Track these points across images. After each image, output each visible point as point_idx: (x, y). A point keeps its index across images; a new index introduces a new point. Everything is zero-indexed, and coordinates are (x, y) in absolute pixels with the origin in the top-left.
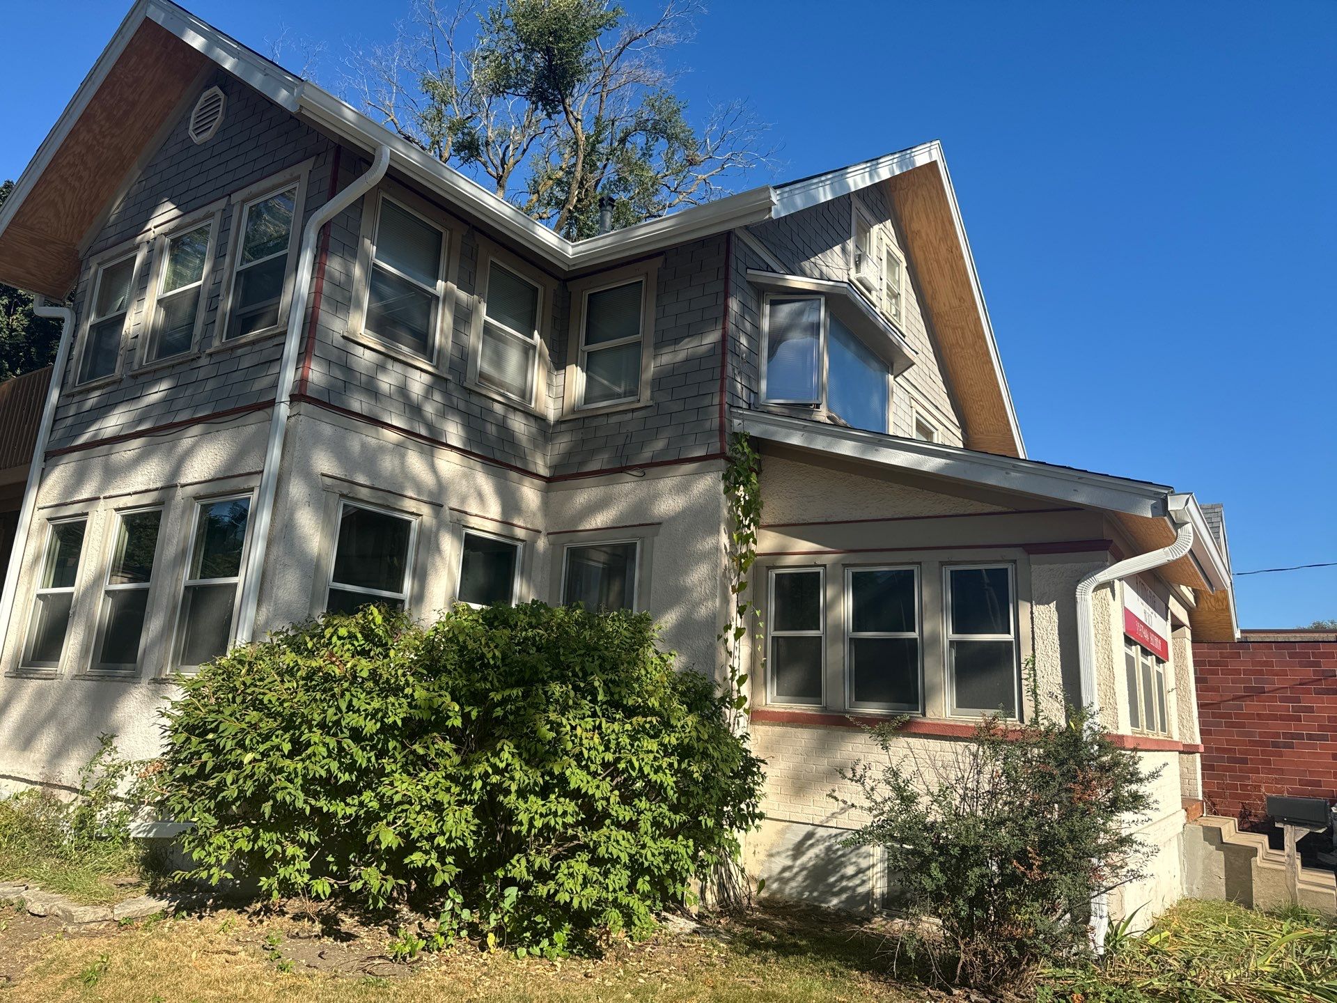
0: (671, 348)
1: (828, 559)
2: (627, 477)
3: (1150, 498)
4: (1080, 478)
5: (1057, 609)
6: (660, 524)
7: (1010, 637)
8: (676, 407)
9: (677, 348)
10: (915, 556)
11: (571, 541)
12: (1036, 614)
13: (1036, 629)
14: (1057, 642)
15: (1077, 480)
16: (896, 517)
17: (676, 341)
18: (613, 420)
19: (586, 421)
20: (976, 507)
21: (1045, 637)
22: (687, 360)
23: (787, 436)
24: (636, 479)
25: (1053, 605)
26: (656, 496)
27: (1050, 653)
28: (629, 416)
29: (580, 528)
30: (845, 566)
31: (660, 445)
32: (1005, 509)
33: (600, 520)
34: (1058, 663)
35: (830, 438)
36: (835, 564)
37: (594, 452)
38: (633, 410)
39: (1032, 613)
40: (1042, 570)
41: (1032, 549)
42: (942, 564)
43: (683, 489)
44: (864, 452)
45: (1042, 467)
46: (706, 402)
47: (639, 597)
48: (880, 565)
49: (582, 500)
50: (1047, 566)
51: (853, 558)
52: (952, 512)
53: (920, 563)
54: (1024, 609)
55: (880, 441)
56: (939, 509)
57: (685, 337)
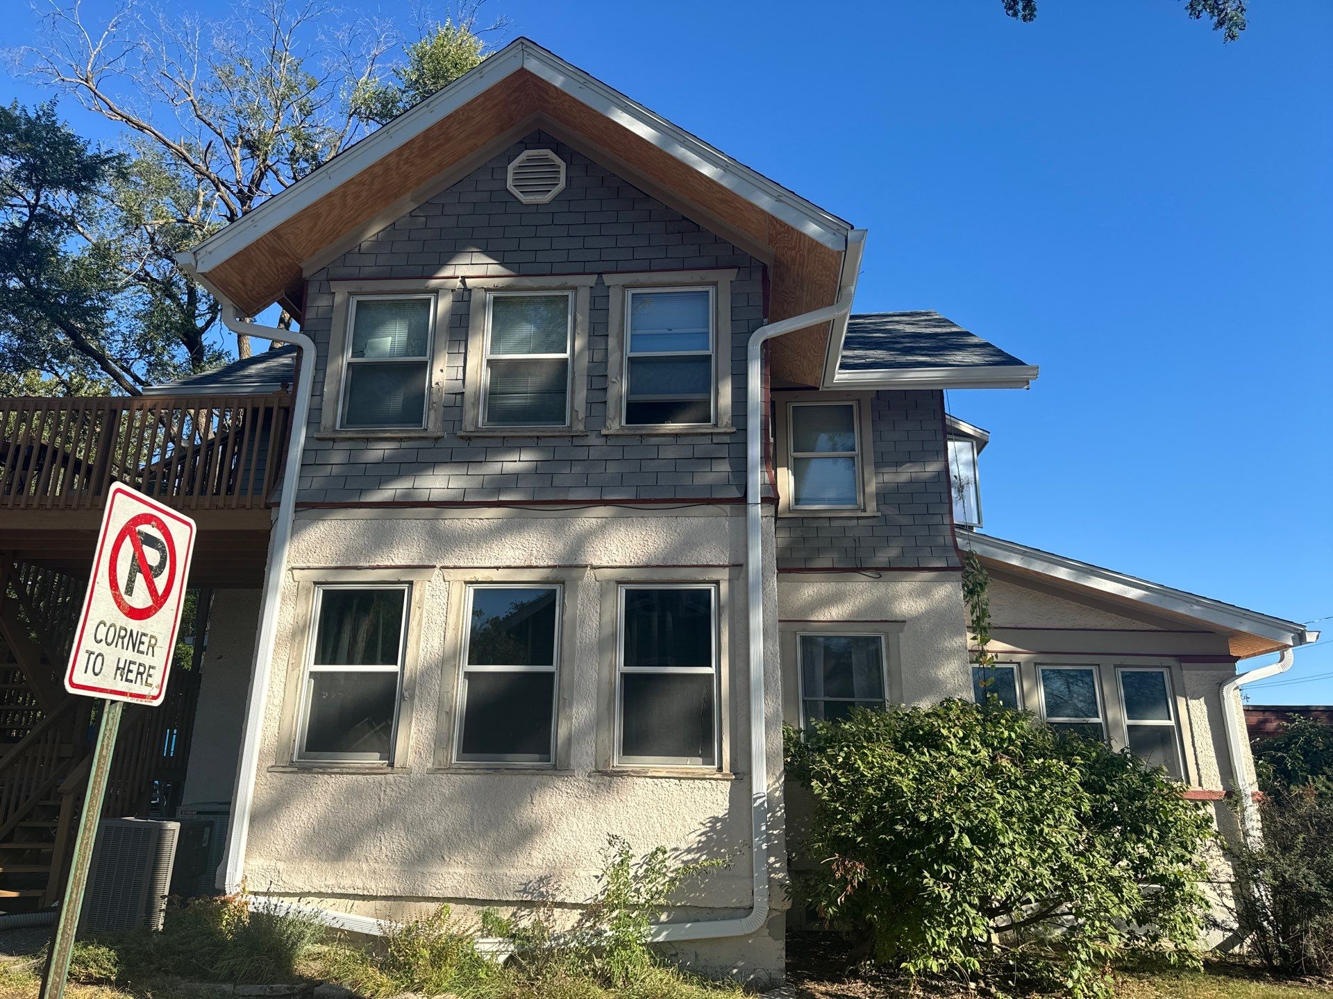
0: (894, 469)
1: (1021, 658)
2: (862, 577)
3: (1293, 633)
4: (1245, 614)
5: (1206, 703)
6: (905, 621)
7: (1172, 723)
8: (905, 521)
9: (900, 469)
10: (1096, 659)
11: (804, 630)
12: (1190, 707)
13: (1192, 717)
14: (1208, 727)
15: (1242, 615)
16: (1075, 627)
17: (898, 464)
18: (836, 523)
19: (805, 521)
20: (1138, 625)
21: (1199, 723)
22: (911, 482)
23: (1008, 557)
24: (872, 579)
25: (1202, 700)
26: (895, 598)
27: (1205, 735)
28: (854, 522)
29: (812, 619)
30: (1036, 664)
31: (893, 552)
32: (1159, 629)
33: (834, 613)
34: (1210, 741)
35: (1046, 564)
36: (1027, 662)
37: (819, 551)
38: (858, 518)
39: (1187, 705)
40: (1192, 675)
41: (1184, 659)
42: (1116, 666)
43: (924, 593)
44: (1076, 579)
45: (1219, 604)
46: (937, 519)
47: (890, 685)
48: (1065, 664)
49: (811, 592)
50: (1195, 672)
51: (1041, 658)
52: (1120, 628)
53: (1098, 665)
54: (1181, 702)
55: (1092, 571)
56: (1109, 624)
57: (907, 462)
